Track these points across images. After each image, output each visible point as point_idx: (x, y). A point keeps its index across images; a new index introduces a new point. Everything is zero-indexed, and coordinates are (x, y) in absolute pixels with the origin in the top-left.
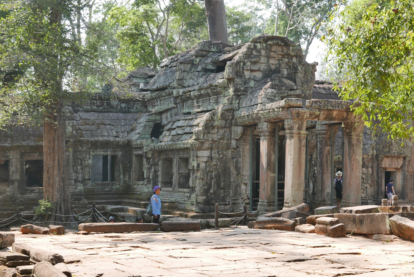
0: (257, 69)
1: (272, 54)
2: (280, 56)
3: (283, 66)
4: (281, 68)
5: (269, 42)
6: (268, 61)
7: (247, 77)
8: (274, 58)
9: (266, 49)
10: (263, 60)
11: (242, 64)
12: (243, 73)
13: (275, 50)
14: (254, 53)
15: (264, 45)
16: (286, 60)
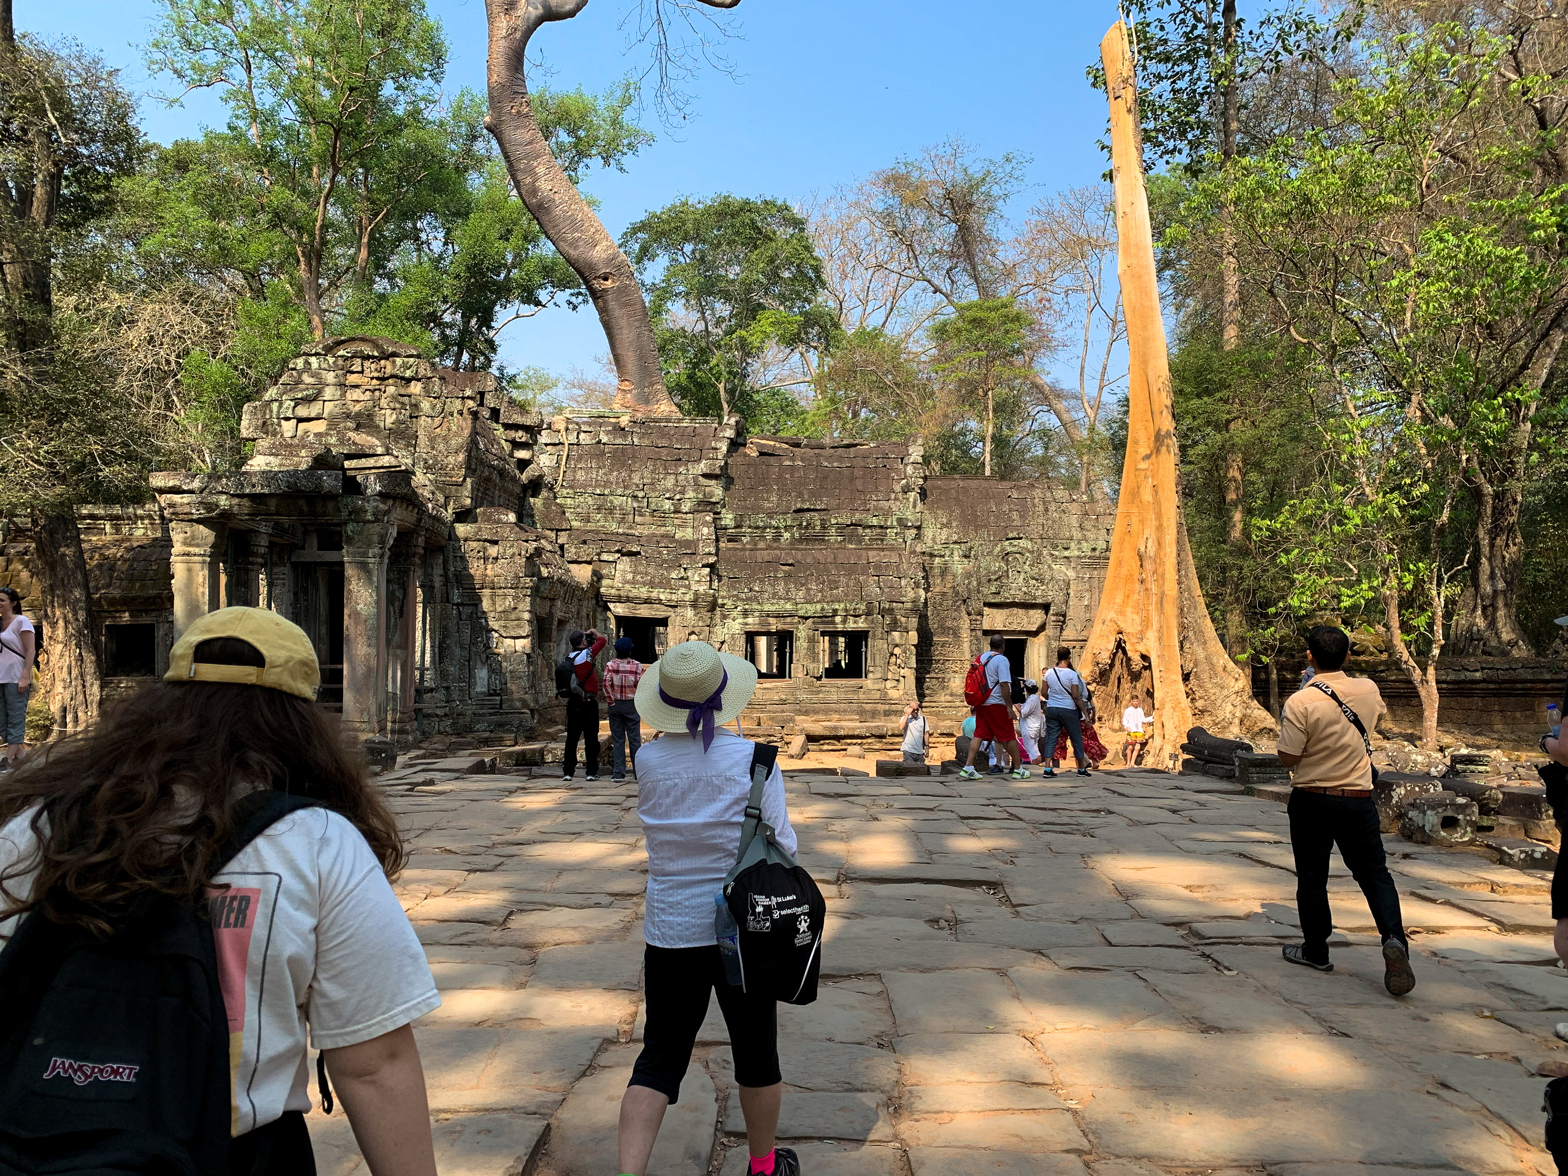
0: (313, 415)
1: (352, 379)
2: (375, 382)
3: (383, 403)
4: (377, 409)
5: (341, 353)
6: (344, 394)
7: (288, 434)
8: (357, 386)
9: (334, 368)
10: (328, 393)
11: (275, 406)
12: (279, 425)
13: (359, 369)
14: (307, 379)
15: (331, 360)
16: (391, 390)
